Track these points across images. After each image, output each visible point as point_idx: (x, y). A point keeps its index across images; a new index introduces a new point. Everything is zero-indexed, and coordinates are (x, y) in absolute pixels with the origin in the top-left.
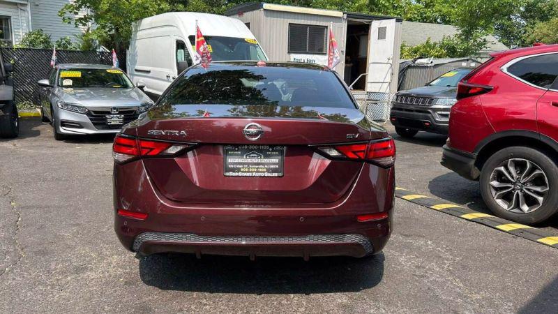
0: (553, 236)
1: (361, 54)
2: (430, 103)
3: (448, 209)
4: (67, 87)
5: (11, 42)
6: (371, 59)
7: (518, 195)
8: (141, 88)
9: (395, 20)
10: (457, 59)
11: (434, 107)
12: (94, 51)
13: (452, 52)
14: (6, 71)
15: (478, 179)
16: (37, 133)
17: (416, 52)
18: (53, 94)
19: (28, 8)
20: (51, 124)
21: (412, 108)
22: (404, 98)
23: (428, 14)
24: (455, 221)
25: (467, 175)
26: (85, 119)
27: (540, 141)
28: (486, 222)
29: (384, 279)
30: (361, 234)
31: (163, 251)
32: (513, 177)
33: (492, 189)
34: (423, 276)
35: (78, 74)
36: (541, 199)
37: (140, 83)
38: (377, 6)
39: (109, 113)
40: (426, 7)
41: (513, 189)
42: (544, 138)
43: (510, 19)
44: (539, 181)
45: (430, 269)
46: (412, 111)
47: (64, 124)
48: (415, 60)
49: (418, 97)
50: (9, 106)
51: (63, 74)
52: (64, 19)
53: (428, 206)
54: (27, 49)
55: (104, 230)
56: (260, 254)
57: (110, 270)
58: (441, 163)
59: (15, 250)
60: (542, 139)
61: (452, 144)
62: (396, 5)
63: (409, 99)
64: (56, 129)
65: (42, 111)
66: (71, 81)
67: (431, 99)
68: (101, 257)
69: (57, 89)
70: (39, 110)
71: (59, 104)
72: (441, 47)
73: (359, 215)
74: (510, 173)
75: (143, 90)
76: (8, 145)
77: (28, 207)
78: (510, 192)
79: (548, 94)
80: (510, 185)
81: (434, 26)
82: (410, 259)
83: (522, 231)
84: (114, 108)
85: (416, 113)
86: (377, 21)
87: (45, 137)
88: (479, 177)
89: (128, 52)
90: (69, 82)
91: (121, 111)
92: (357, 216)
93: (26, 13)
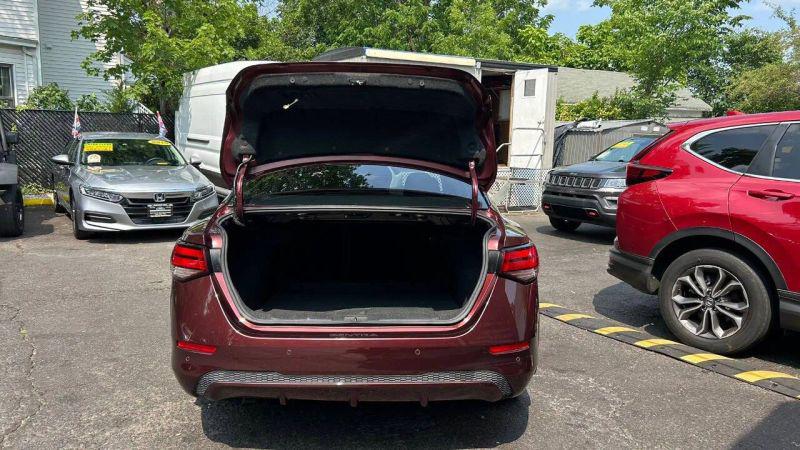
0: (755, 369)
1: (502, 116)
2: (596, 185)
3: (618, 334)
4: (94, 164)
5: (12, 100)
6: (515, 123)
7: (709, 313)
8: (196, 165)
9: (547, 69)
10: (635, 122)
11: (602, 190)
12: (130, 113)
13: (628, 110)
14: (8, 144)
15: (656, 293)
16: (50, 230)
17: (578, 112)
18: (74, 175)
19: (38, 53)
20: (69, 216)
21: (571, 191)
22: (560, 179)
23: (596, 57)
24: (628, 351)
25: (642, 287)
26: (119, 210)
27: (734, 242)
28: (667, 351)
29: (528, 431)
30: (496, 371)
31: (232, 396)
32: (701, 290)
33: (675, 306)
34: (579, 426)
35: (109, 147)
36: (739, 320)
37: (194, 157)
38: (523, 46)
39: (152, 201)
40: (592, 48)
41: (703, 307)
42: (740, 239)
43: (708, 64)
44: (735, 295)
45: (590, 416)
46: (571, 195)
47: (88, 216)
48: (578, 122)
49: (580, 176)
50: (12, 192)
51: (88, 147)
52: (89, 72)
53: (591, 330)
54: (35, 111)
55: (152, 366)
56: (363, 398)
57: (162, 421)
58: (608, 270)
59: (32, 395)
60: (738, 240)
61: (621, 245)
62: (550, 45)
63: (567, 179)
64: (78, 224)
65: (56, 197)
66: (99, 157)
67: (597, 180)
68: (149, 404)
69: (79, 169)
70: (51, 196)
71: (83, 190)
72: (613, 104)
73: (493, 346)
74: (697, 285)
75: (198, 168)
76: (9, 246)
77: (45, 336)
78: (699, 311)
79: (743, 180)
80: (698, 301)
81: (605, 74)
82: (564, 403)
83: (714, 363)
84: (160, 195)
85: (577, 199)
86: (522, 71)
87: (61, 234)
88: (657, 290)
89: (177, 114)
90: (96, 158)
91: (170, 199)
92: (488, 347)
93: (34, 60)
